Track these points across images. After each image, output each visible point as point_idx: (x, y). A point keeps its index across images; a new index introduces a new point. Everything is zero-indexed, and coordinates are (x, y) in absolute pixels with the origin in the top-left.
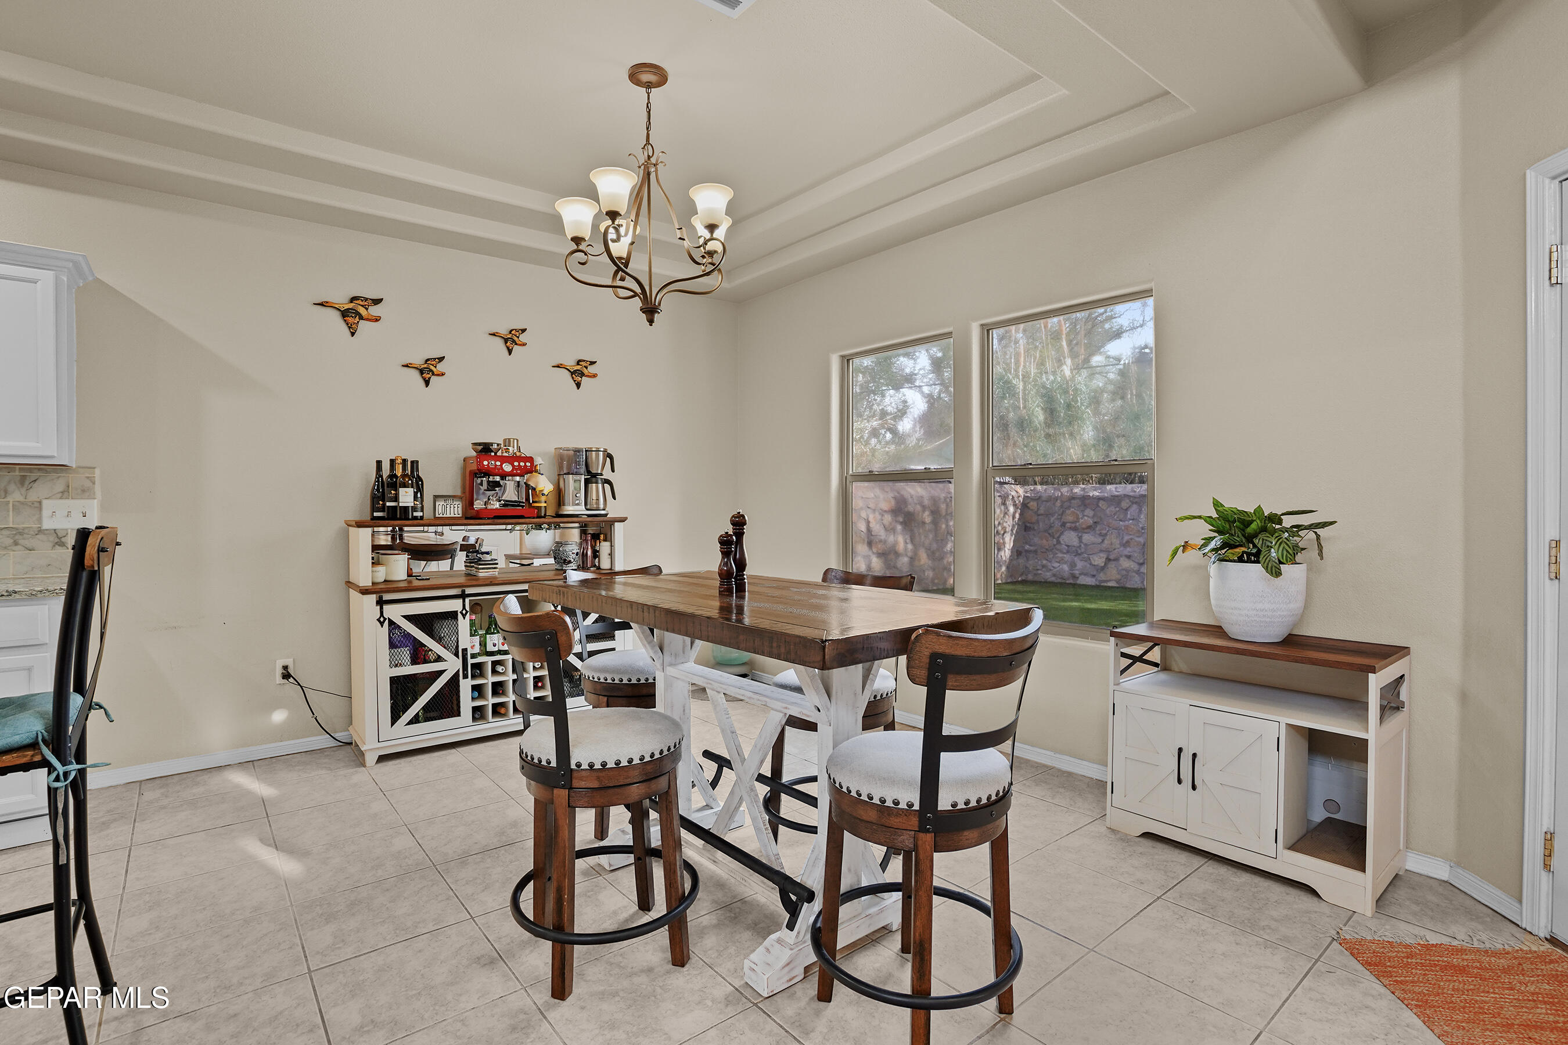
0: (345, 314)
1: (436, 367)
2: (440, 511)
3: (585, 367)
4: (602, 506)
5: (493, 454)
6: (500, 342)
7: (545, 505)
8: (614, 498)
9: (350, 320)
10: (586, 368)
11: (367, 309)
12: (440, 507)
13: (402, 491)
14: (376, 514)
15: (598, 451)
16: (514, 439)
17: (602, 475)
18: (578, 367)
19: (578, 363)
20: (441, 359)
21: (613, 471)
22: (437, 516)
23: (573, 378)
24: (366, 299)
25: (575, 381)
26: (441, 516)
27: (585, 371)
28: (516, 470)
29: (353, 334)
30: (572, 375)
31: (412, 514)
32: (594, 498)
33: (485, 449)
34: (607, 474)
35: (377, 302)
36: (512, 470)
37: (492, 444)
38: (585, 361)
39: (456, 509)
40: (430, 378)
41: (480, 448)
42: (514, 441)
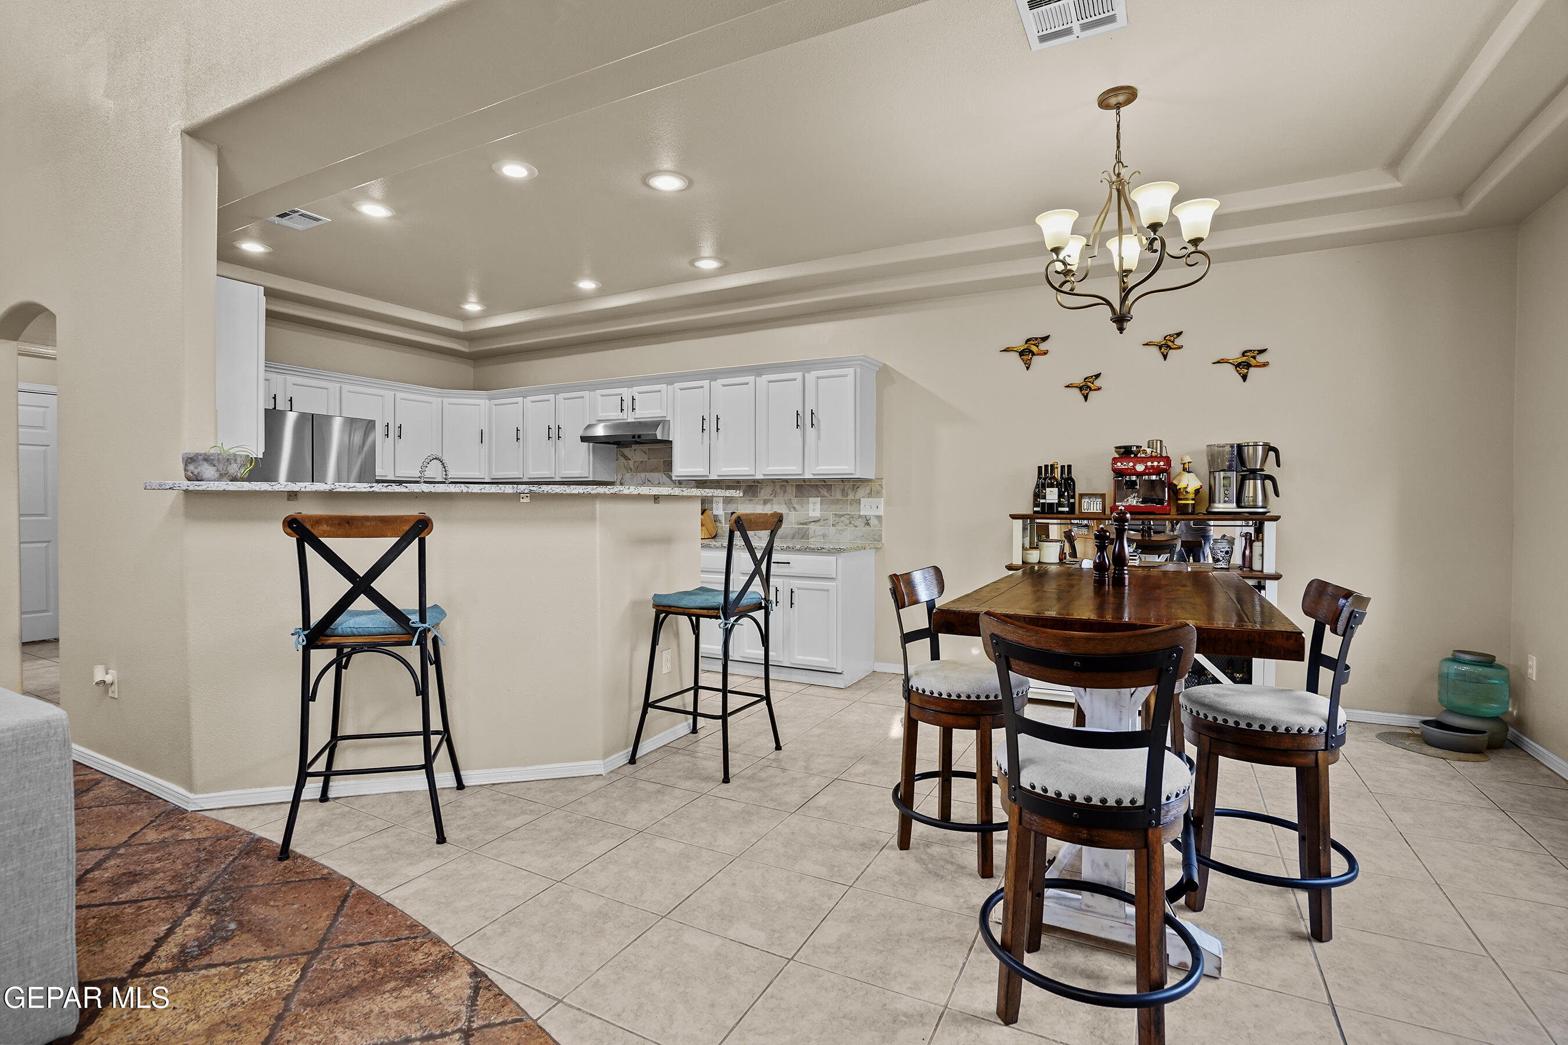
0: (1022, 354)
1: (1093, 383)
2: (1085, 507)
3: (1252, 357)
4: (1260, 504)
5: (1133, 456)
6: (1155, 350)
7: (1193, 502)
8: (1277, 494)
9: (1025, 357)
10: (1254, 358)
11: (1037, 346)
12: (1085, 504)
13: (1048, 490)
14: (1035, 509)
15: (1256, 445)
16: (1157, 440)
17: (1262, 470)
18: (1244, 359)
19: (1244, 354)
20: (1098, 376)
21: (1278, 465)
22: (1083, 511)
23: (1237, 371)
24: (1036, 339)
25: (1240, 374)
26: (1086, 511)
27: (1253, 362)
28: (1149, 469)
29: (1028, 368)
30: (1236, 368)
31: (1057, 509)
32: (1251, 494)
33: (1126, 452)
34: (1270, 468)
35: (1045, 339)
36: (1145, 469)
37: (1131, 447)
38: (1251, 351)
39: (1098, 505)
40: (1087, 394)
41: (1122, 450)
42: (1157, 443)
